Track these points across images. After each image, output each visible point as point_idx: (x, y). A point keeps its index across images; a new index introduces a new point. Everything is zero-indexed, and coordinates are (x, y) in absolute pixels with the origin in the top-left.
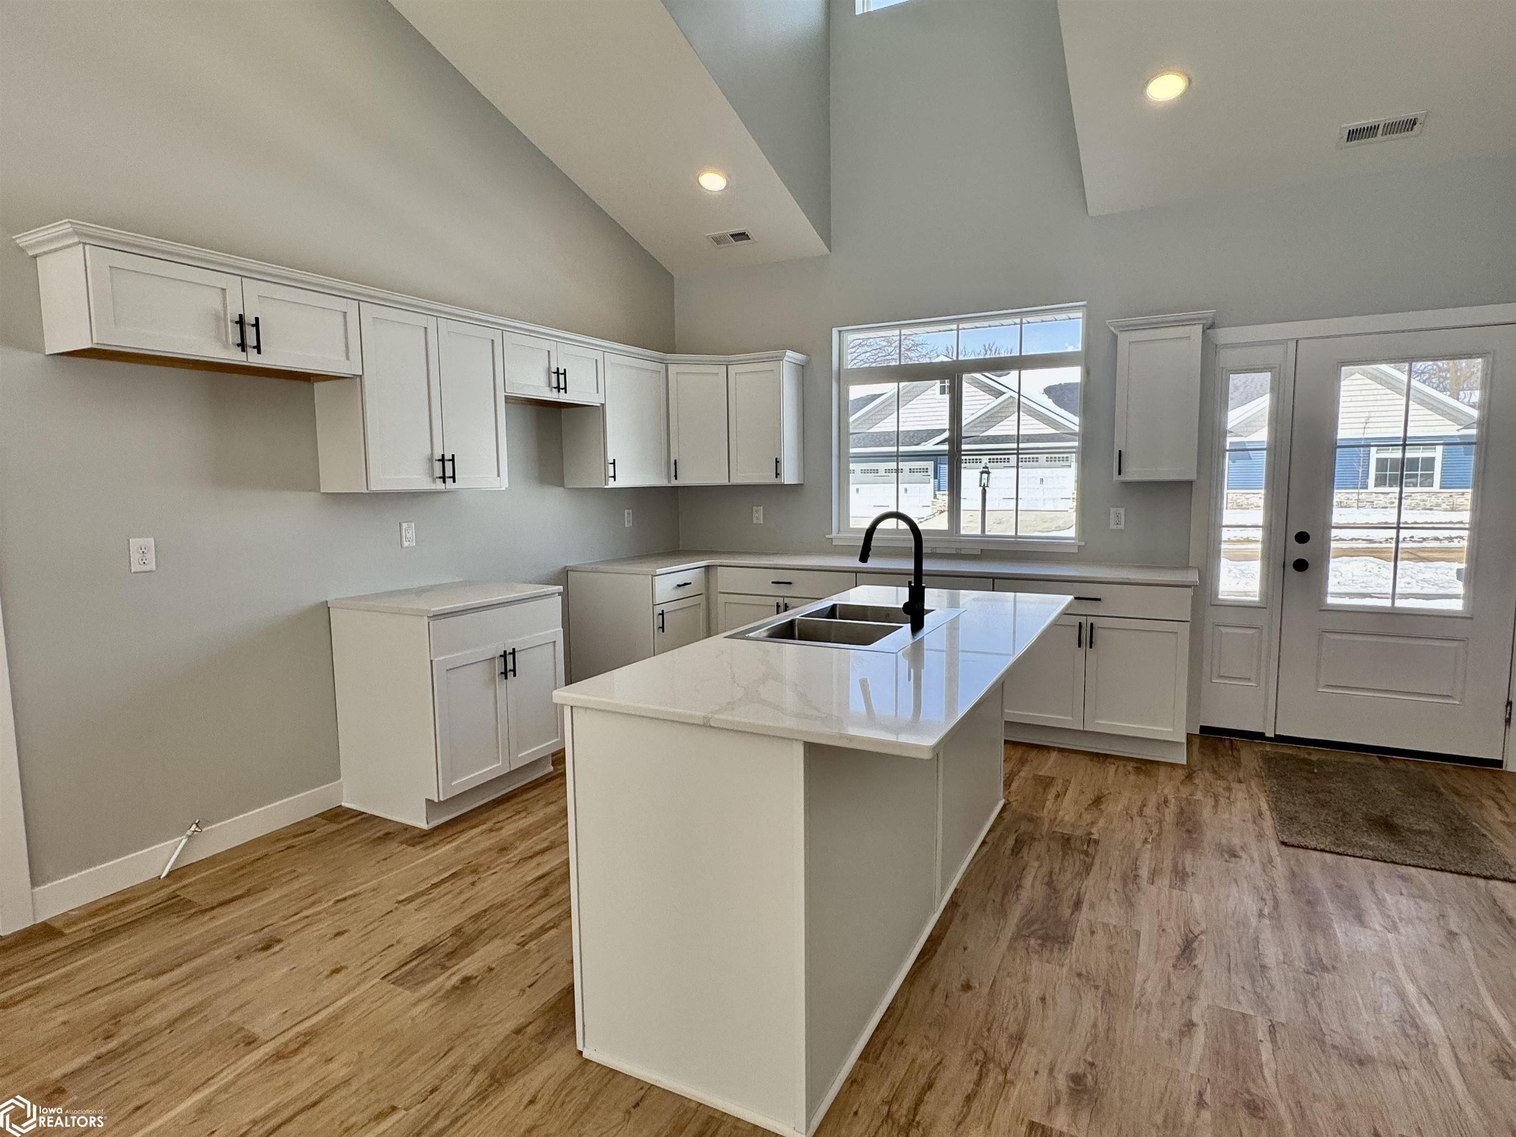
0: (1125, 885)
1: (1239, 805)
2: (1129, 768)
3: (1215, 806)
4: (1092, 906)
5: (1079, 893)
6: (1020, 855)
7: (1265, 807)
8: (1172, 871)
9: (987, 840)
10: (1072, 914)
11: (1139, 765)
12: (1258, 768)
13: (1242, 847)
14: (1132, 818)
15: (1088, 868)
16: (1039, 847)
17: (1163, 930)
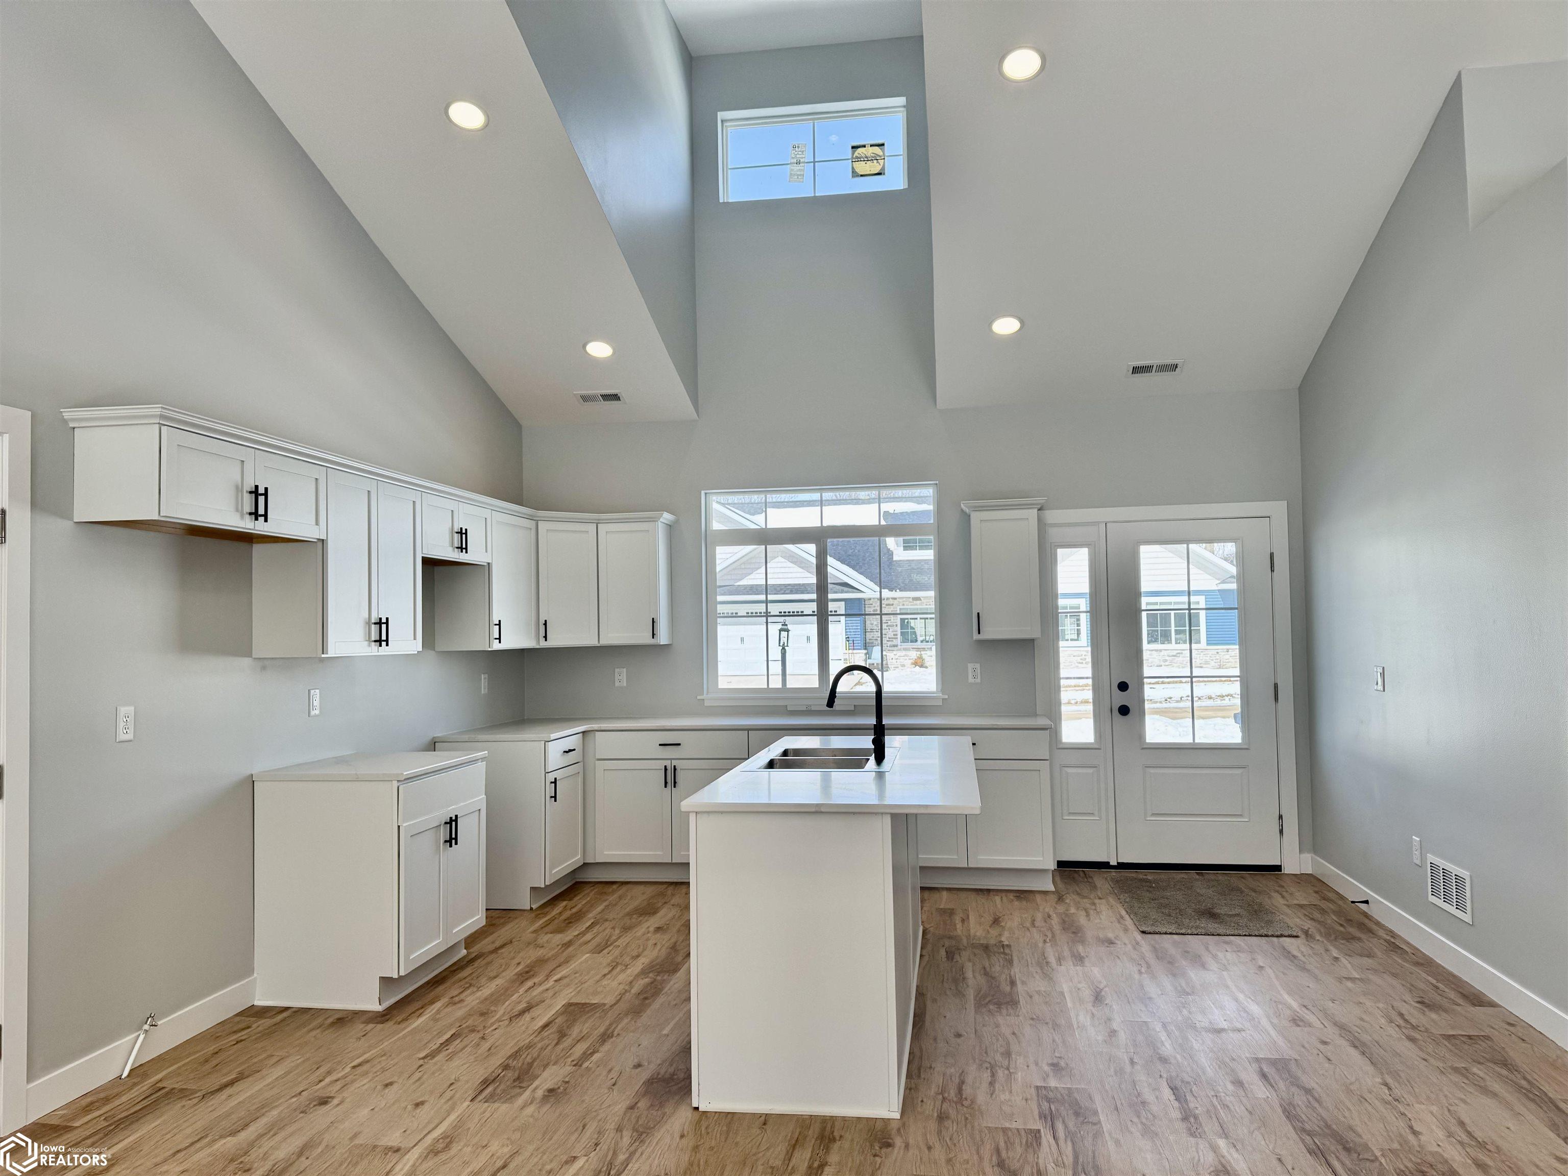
0: (1042, 968)
1: (1104, 913)
2: (1012, 897)
3: (1088, 915)
4: (1023, 983)
5: (1010, 977)
6: (955, 960)
7: (1123, 913)
8: (1072, 957)
9: (924, 954)
10: (1011, 989)
11: (1018, 895)
12: (1110, 888)
13: (1115, 938)
14: (1028, 929)
15: (1011, 962)
16: (965, 954)
17: (1079, 989)
